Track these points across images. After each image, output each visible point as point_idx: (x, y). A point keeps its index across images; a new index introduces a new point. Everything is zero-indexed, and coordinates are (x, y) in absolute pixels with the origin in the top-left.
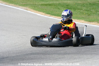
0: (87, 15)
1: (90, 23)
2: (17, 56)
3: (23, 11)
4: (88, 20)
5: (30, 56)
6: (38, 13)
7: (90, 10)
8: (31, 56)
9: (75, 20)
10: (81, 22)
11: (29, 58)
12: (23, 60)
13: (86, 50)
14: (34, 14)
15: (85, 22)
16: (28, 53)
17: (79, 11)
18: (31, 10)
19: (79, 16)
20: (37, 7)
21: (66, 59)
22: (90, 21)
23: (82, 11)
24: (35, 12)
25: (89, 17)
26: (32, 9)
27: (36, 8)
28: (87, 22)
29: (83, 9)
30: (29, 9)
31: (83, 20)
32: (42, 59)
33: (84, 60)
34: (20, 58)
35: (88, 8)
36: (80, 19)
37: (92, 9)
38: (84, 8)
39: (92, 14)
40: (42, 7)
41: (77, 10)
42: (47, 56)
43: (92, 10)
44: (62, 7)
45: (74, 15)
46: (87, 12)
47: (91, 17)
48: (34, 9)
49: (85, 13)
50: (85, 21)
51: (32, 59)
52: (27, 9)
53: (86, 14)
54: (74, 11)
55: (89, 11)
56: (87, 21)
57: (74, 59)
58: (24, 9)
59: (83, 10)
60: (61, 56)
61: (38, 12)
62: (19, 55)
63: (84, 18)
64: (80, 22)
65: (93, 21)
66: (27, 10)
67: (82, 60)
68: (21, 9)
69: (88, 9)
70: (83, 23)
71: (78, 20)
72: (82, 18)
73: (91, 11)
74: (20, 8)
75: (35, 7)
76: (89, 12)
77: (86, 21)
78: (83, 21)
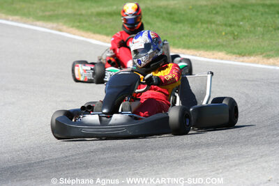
0: (231, 37)
1: (241, 59)
2: (66, 157)
3: (50, 34)
4: (236, 51)
5: (102, 156)
6: (92, 38)
7: (235, 23)
8: (106, 156)
9: (200, 52)
10: (216, 58)
11: (102, 161)
12: (87, 167)
13: (253, 133)
14: (83, 41)
15: (228, 56)
16: (95, 147)
17: (205, 26)
18: (71, 29)
19: (208, 40)
20: (86, 21)
21: (204, 160)
22: (242, 54)
23: (213, 26)
24: (83, 36)
25: (238, 43)
26: (72, 27)
27: (85, 24)
28: (234, 56)
29: (218, 22)
30: (64, 28)
31: (221, 51)
32: (139, 162)
33: (253, 160)
34: (76, 164)
35: (228, 17)
36: (214, 48)
37: (242, 21)
38: (219, 19)
39: (244, 34)
40: (101, 21)
41: (199, 25)
42: (150, 153)
43: (241, 23)
44: (157, 17)
45: (195, 38)
46: (229, 28)
47: (242, 41)
48: (78, 27)
49: (224, 33)
50: (227, 54)
51: (109, 163)
52: (60, 27)
53: (226, 34)
54: (192, 27)
55: (234, 25)
56: (234, 53)
57: (227, 157)
58: (52, 28)
59: (217, 25)
60: (187, 153)
61: (92, 35)
62: (72, 156)
63: (222, 45)
64: (215, 56)
65: (250, 54)
66: (60, 30)
67: (247, 160)
68: (41, 28)
69: (230, 19)
70: (222, 59)
71: (207, 53)
72: (218, 46)
73: (239, 26)
74: (39, 26)
75: (80, 22)
76: (233, 28)
77: (231, 52)
78: (221, 54)
